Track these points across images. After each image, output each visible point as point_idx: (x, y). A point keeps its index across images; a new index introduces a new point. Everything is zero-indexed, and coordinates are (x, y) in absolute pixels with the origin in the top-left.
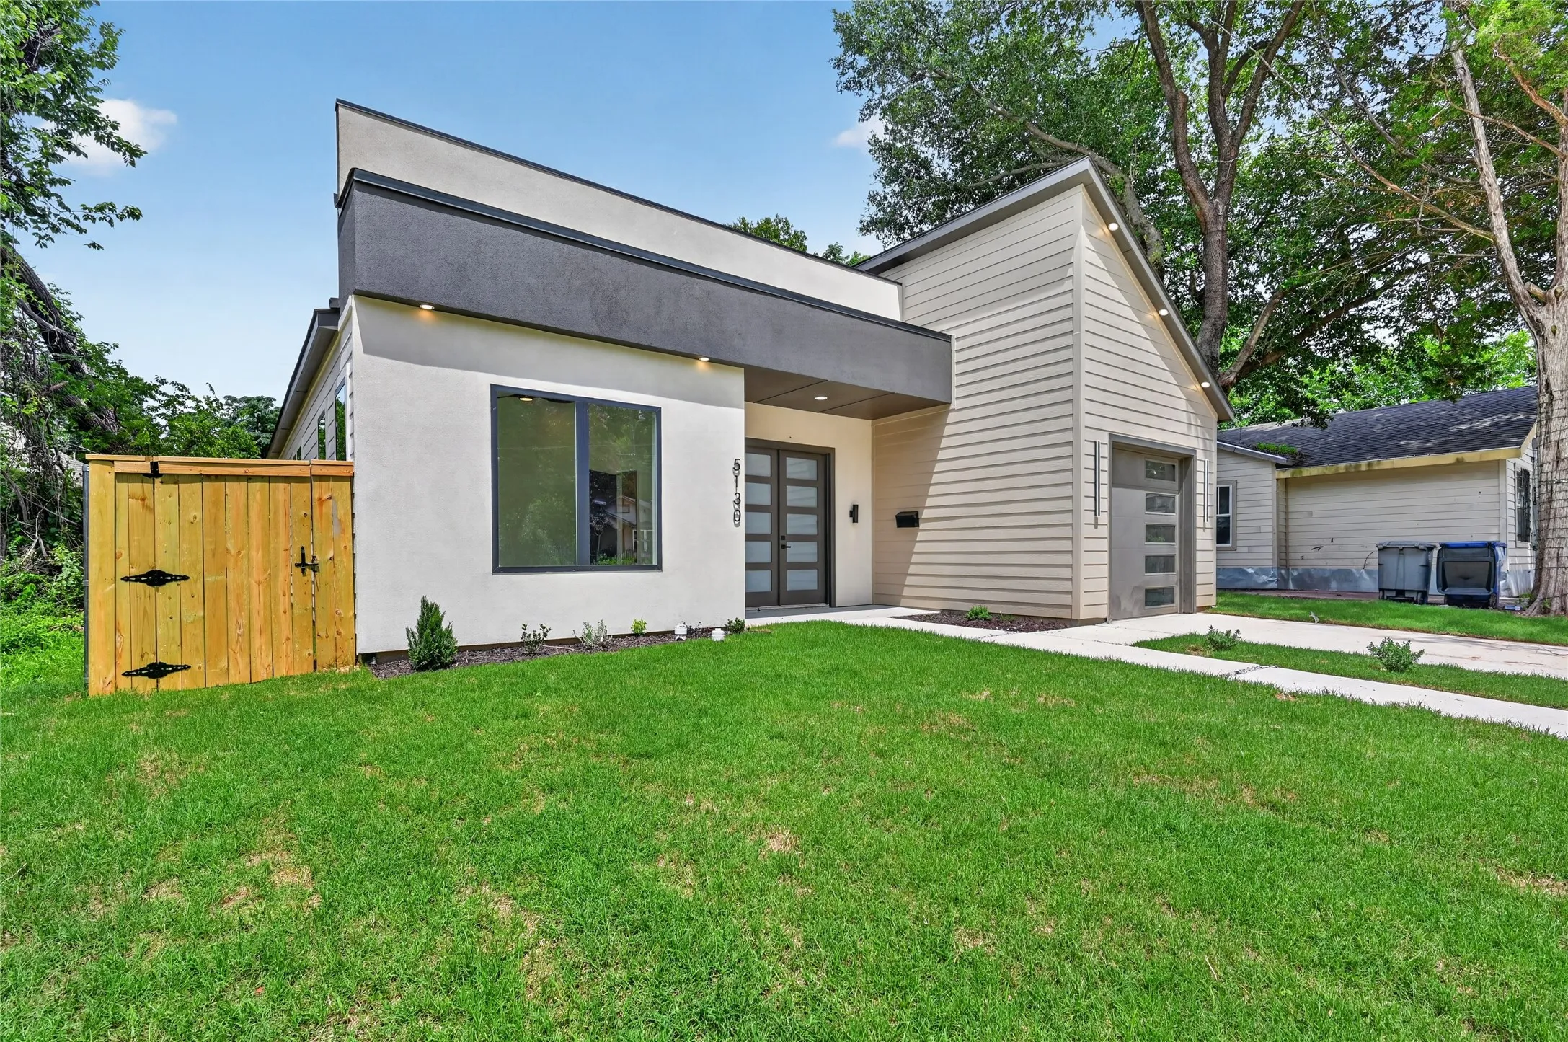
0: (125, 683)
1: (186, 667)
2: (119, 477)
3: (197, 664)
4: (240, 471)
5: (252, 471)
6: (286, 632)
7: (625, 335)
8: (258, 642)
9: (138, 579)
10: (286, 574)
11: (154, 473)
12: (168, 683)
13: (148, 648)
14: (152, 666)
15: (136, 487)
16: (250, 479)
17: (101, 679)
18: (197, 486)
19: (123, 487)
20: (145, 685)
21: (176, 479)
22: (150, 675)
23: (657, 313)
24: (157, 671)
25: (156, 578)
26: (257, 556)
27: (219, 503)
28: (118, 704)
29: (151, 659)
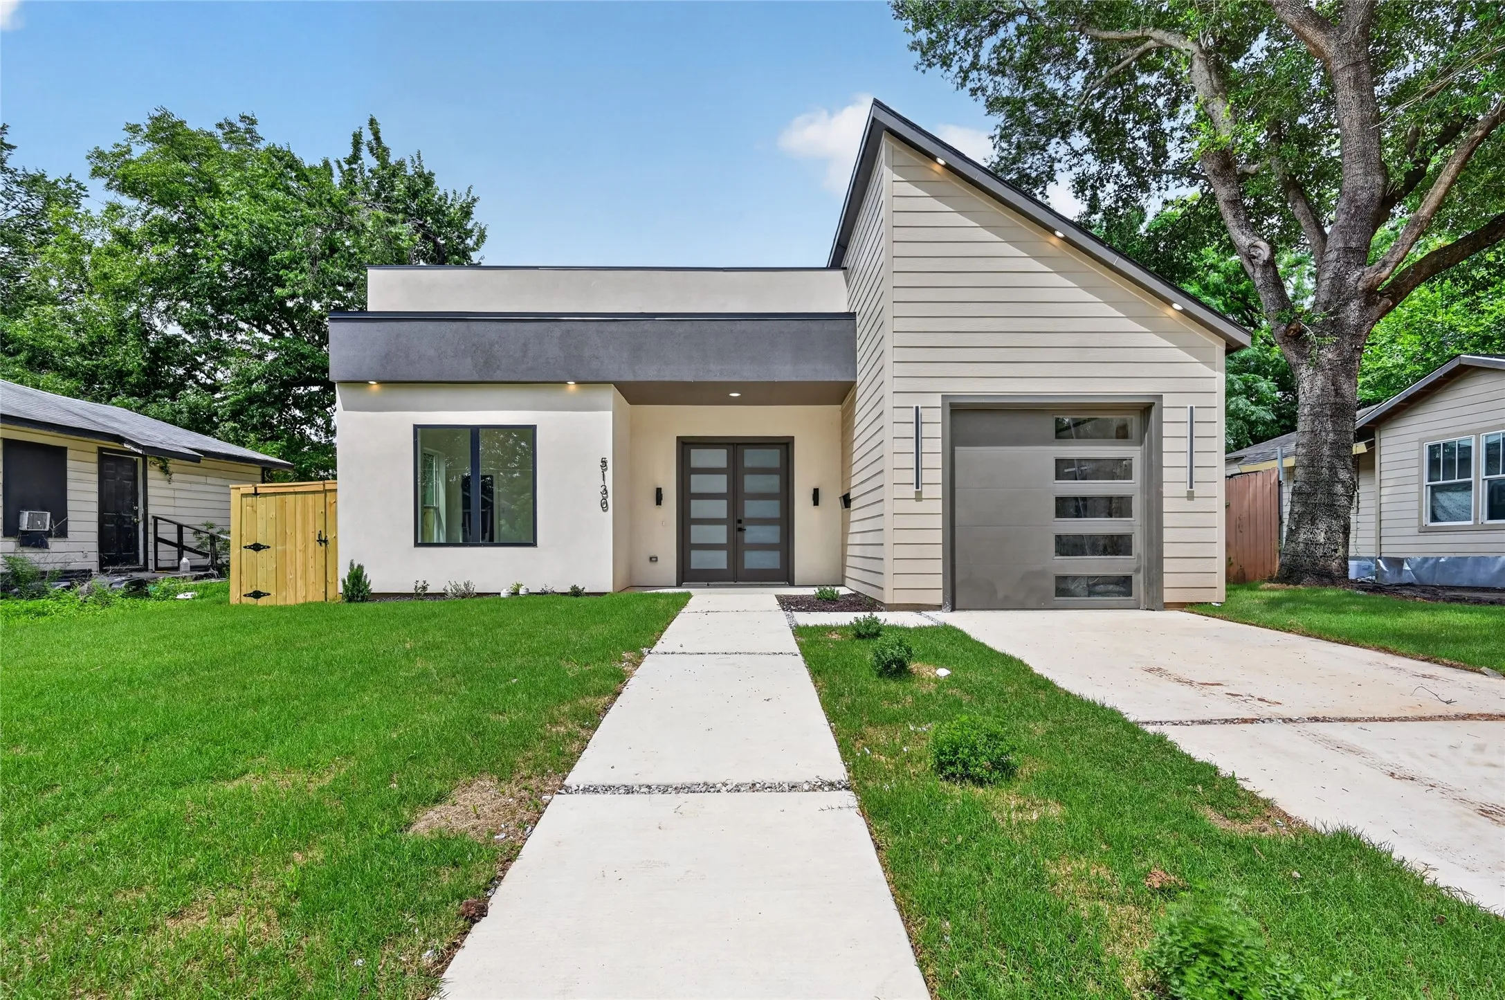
0: (245, 600)
1: (269, 594)
2: (243, 495)
3: (273, 594)
4: (291, 490)
5: (298, 489)
6: (312, 579)
7: (498, 376)
8: (300, 583)
9: (250, 547)
10: (312, 544)
11: (256, 494)
12: (262, 602)
13: (254, 583)
14: (255, 592)
15: (249, 499)
16: (296, 493)
17: (234, 597)
18: (273, 498)
19: (244, 499)
20: (251, 601)
21: (266, 495)
22: (254, 597)
23: (524, 356)
24: (257, 595)
25: (257, 547)
26: (299, 536)
27: (283, 506)
28: (241, 608)
29: (254, 589)
